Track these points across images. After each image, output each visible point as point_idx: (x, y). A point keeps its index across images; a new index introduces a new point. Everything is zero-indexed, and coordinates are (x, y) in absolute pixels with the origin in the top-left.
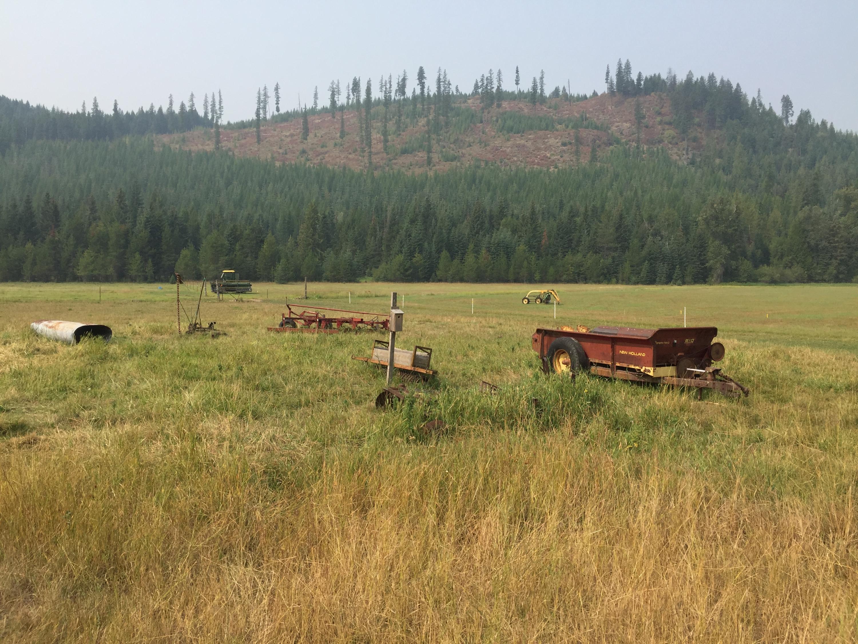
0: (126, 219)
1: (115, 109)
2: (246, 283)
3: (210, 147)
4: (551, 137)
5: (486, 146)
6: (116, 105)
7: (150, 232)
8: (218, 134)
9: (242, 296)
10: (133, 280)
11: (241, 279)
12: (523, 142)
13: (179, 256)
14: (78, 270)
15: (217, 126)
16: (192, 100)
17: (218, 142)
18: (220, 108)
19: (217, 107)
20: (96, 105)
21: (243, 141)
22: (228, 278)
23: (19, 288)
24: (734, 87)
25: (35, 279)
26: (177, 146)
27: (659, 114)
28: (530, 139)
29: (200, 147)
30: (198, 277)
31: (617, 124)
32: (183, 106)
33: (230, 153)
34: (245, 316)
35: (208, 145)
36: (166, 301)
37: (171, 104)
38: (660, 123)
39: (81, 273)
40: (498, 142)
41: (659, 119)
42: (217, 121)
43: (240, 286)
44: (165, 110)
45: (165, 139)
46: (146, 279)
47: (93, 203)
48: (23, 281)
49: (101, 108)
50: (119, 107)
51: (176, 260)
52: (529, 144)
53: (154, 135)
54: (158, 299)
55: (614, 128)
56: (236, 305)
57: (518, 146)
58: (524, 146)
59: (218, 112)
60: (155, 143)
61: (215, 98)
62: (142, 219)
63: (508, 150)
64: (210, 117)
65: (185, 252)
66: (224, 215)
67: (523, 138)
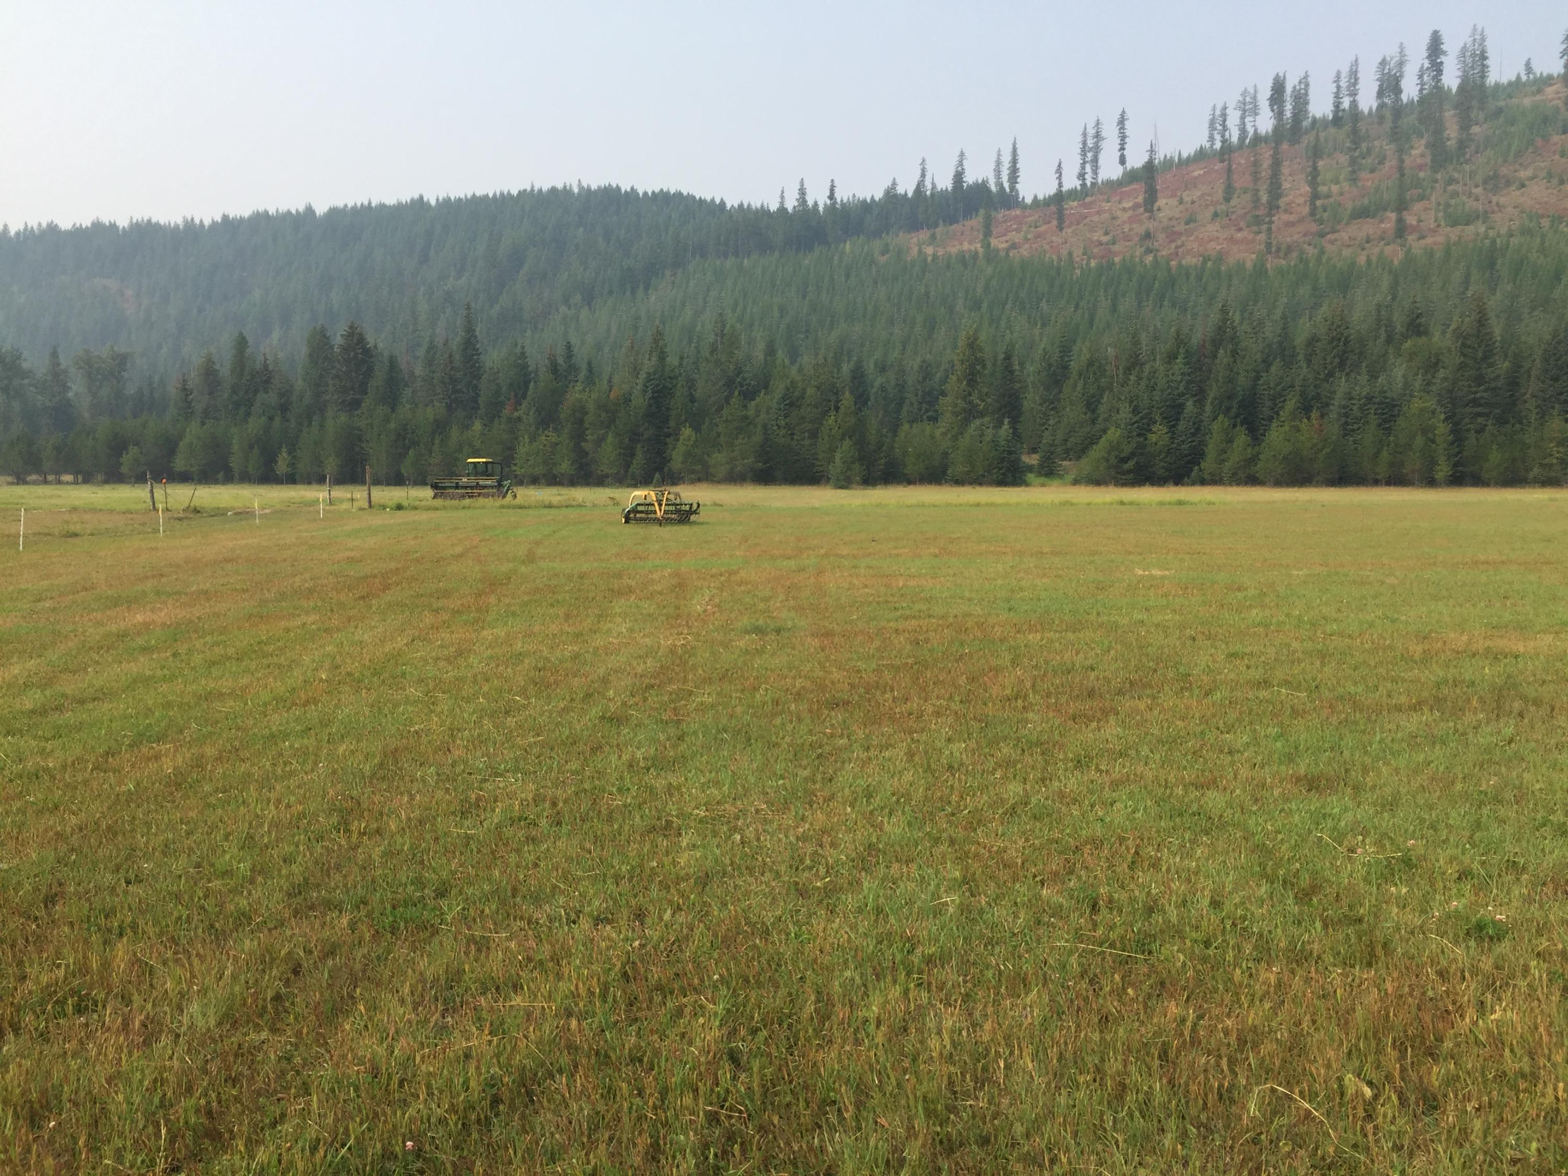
3: (972, 246)
20: (802, 192)
33: (1013, 254)
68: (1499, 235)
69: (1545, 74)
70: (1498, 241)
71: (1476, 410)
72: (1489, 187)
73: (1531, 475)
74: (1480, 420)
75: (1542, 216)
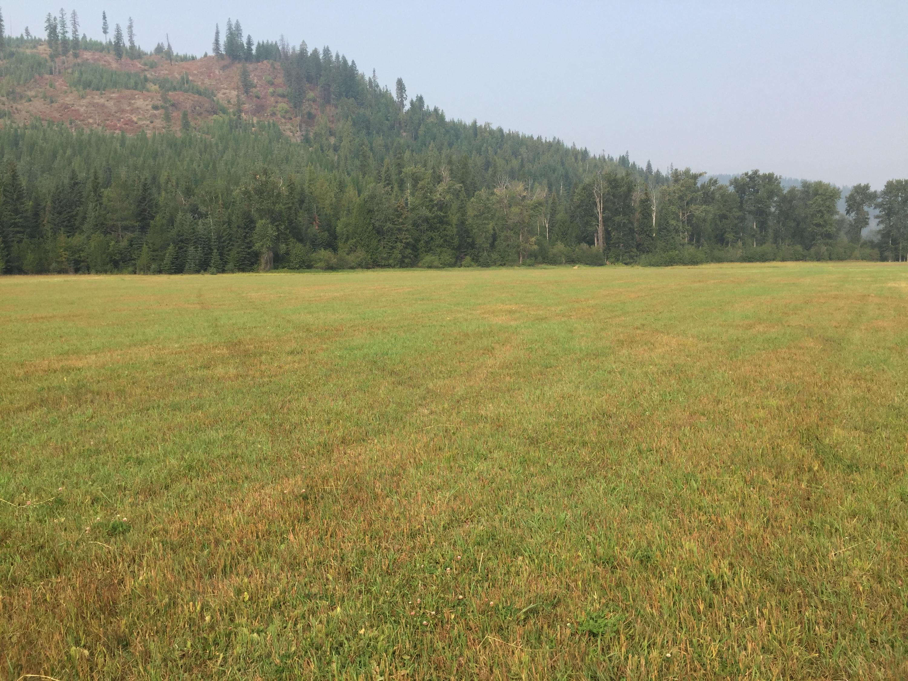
4: (139, 98)
5: (52, 102)
12: (102, 101)
24: (350, 63)
27: (272, 84)
28: (111, 98)
31: (224, 91)
38: (273, 94)
40: (68, 100)
41: (271, 90)
52: (110, 104)
55: (220, 95)
57: (94, 105)
58: (103, 105)
63: (82, 110)
67: (103, 96)
68: (19, 127)
69: (37, 38)
70: (19, 131)
71: (16, 229)
72: (10, 98)
73: (51, 268)
74: (19, 235)
75: (43, 120)
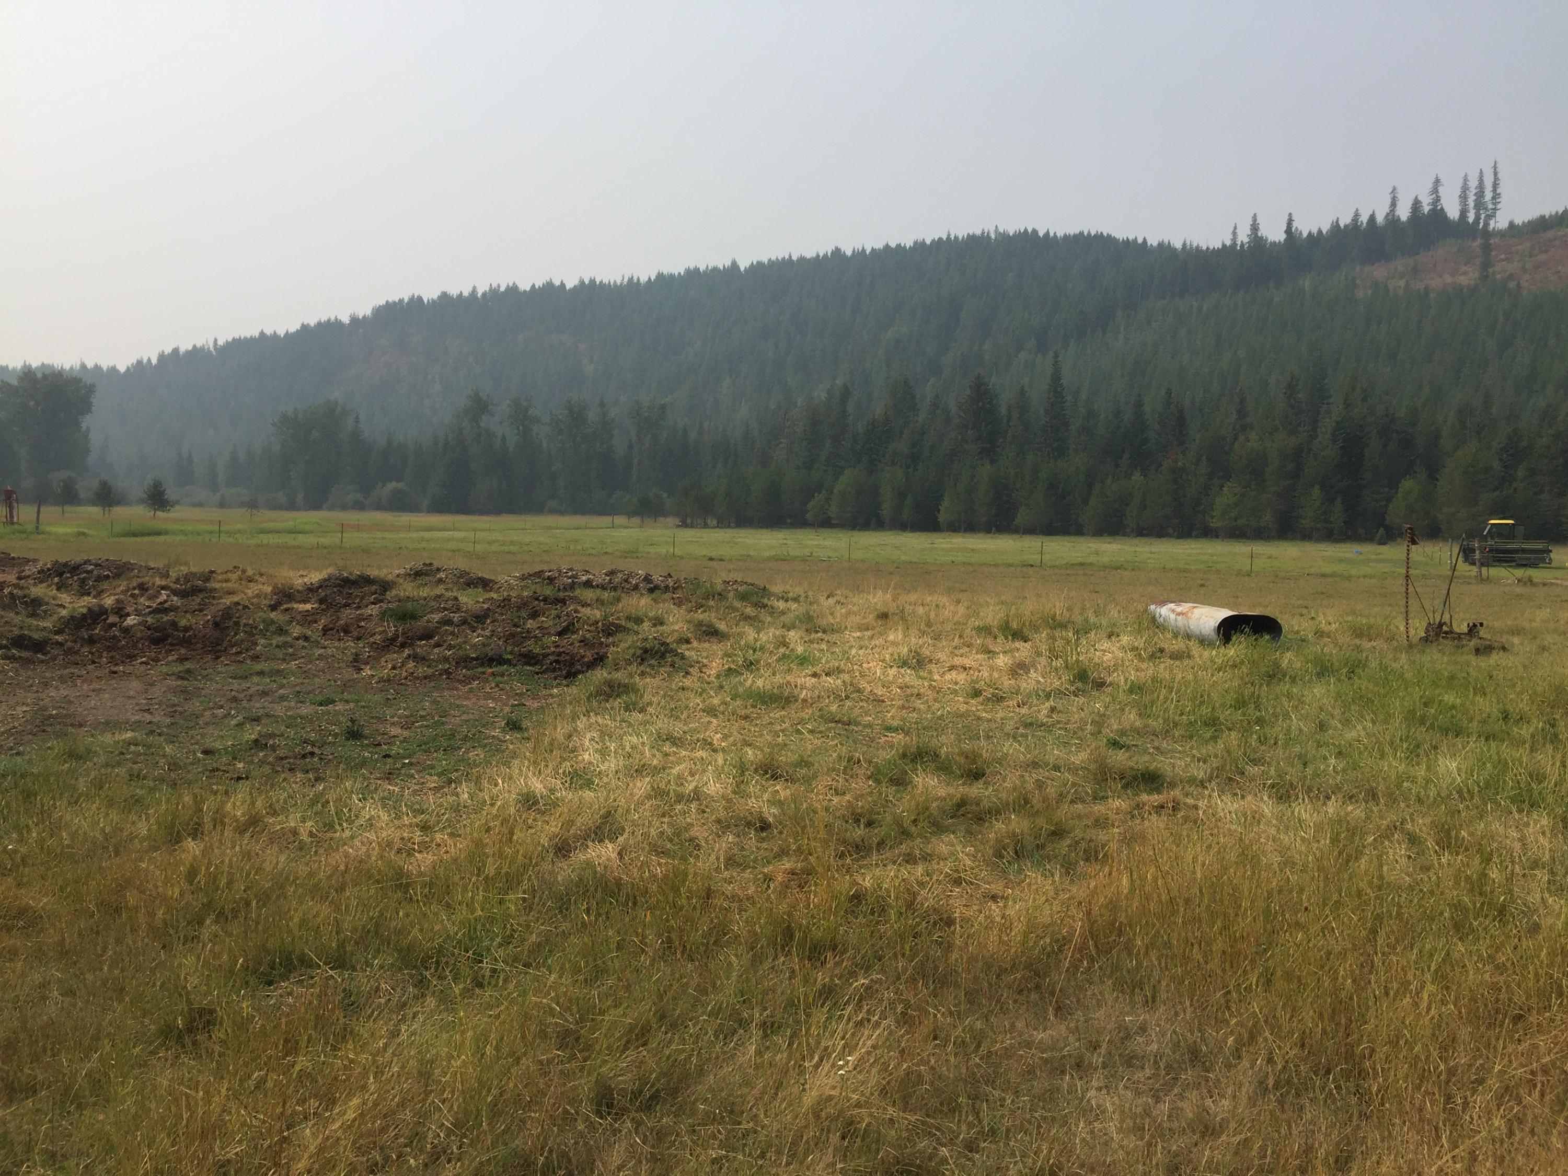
0: (1299, 425)
1: (1289, 231)
2: (1539, 546)
3: (1468, 277)
6: (1290, 222)
7: (1341, 448)
8: (1487, 248)
9: (1530, 572)
10: (1306, 536)
11: (1527, 537)
13: (1396, 493)
14: (1212, 517)
15: (1487, 234)
16: (1435, 190)
17: (1485, 266)
18: (1494, 198)
19: (1488, 195)
20: (1255, 227)
21: (1542, 257)
22: (1500, 535)
23: (1119, 546)
25: (1143, 532)
26: (1402, 283)
29: (1448, 279)
30: (1434, 533)
32: (1416, 205)
33: (1512, 285)
34: (1542, 615)
35: (1465, 273)
36: (1372, 577)
37: (1394, 204)
39: (1215, 523)
42: (1486, 224)
43: (1524, 551)
44: (1380, 219)
45: (1379, 272)
46: (1330, 536)
47: (1243, 401)
48: (1124, 535)
49: (1263, 232)
50: (1295, 225)
51: (1389, 500)
53: (1358, 268)
54: (1354, 572)
56: (1518, 590)
59: (1490, 206)
60: (1358, 282)
61: (1485, 179)
62: (1327, 425)
64: (1471, 218)
65: (1407, 484)
66: (1494, 410)
